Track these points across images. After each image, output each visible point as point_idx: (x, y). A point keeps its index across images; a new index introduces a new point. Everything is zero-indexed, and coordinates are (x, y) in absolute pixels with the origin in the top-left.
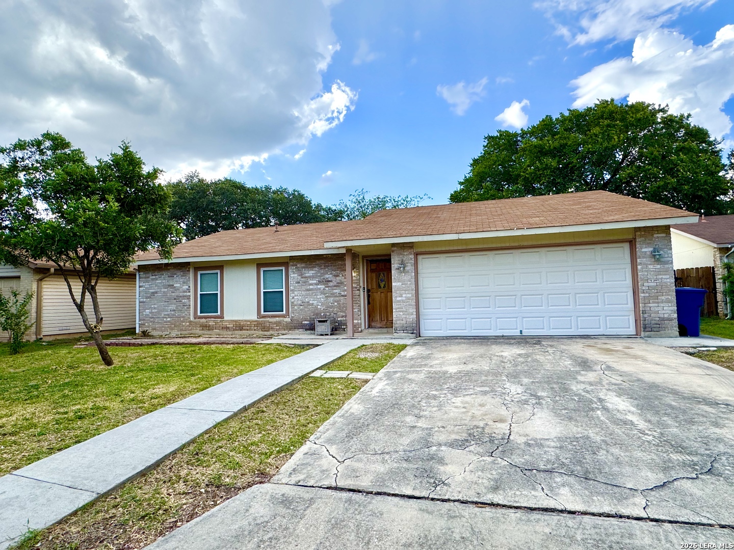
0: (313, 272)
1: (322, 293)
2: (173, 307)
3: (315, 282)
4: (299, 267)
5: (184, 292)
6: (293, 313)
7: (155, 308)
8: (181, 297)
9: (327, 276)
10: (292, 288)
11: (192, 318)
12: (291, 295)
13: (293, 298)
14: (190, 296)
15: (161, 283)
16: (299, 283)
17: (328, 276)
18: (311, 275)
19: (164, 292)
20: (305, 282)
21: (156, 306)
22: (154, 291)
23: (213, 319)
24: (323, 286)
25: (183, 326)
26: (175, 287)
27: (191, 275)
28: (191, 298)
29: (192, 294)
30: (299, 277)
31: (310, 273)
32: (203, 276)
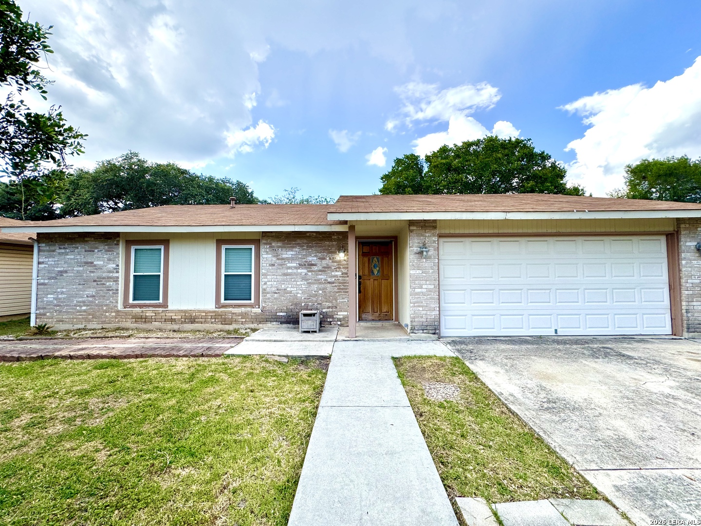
0: (292, 253)
1: (304, 279)
2: (91, 291)
3: (295, 265)
4: (273, 247)
5: (110, 272)
6: (265, 302)
7: (62, 293)
8: (104, 278)
9: (310, 259)
10: (263, 271)
11: (120, 307)
12: (263, 280)
13: (265, 284)
14: (118, 278)
15: (74, 259)
16: (273, 265)
17: (312, 259)
18: (291, 256)
19: (78, 272)
20: (281, 265)
21: (64, 290)
22: (62, 269)
23: (151, 309)
24: (305, 271)
25: (106, 317)
26: (95, 266)
27: (121, 249)
28: (120, 280)
29: (121, 275)
30: (274, 259)
31: (288, 254)
32: (138, 252)
